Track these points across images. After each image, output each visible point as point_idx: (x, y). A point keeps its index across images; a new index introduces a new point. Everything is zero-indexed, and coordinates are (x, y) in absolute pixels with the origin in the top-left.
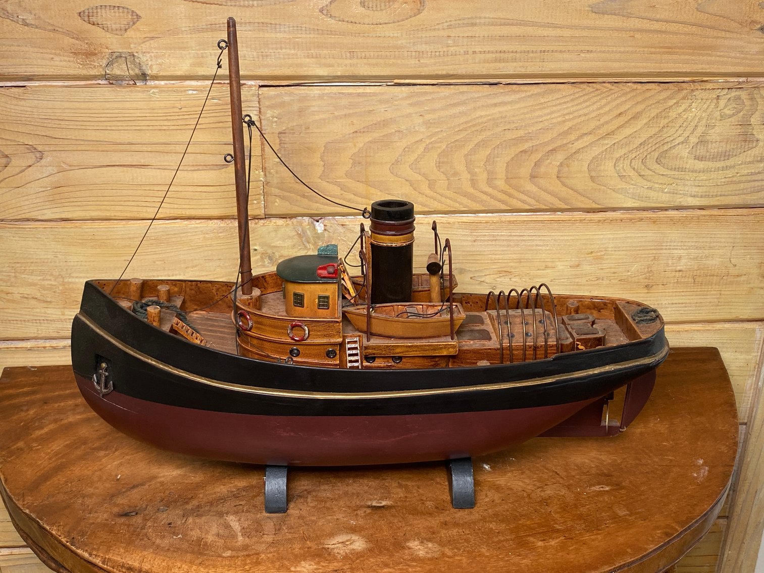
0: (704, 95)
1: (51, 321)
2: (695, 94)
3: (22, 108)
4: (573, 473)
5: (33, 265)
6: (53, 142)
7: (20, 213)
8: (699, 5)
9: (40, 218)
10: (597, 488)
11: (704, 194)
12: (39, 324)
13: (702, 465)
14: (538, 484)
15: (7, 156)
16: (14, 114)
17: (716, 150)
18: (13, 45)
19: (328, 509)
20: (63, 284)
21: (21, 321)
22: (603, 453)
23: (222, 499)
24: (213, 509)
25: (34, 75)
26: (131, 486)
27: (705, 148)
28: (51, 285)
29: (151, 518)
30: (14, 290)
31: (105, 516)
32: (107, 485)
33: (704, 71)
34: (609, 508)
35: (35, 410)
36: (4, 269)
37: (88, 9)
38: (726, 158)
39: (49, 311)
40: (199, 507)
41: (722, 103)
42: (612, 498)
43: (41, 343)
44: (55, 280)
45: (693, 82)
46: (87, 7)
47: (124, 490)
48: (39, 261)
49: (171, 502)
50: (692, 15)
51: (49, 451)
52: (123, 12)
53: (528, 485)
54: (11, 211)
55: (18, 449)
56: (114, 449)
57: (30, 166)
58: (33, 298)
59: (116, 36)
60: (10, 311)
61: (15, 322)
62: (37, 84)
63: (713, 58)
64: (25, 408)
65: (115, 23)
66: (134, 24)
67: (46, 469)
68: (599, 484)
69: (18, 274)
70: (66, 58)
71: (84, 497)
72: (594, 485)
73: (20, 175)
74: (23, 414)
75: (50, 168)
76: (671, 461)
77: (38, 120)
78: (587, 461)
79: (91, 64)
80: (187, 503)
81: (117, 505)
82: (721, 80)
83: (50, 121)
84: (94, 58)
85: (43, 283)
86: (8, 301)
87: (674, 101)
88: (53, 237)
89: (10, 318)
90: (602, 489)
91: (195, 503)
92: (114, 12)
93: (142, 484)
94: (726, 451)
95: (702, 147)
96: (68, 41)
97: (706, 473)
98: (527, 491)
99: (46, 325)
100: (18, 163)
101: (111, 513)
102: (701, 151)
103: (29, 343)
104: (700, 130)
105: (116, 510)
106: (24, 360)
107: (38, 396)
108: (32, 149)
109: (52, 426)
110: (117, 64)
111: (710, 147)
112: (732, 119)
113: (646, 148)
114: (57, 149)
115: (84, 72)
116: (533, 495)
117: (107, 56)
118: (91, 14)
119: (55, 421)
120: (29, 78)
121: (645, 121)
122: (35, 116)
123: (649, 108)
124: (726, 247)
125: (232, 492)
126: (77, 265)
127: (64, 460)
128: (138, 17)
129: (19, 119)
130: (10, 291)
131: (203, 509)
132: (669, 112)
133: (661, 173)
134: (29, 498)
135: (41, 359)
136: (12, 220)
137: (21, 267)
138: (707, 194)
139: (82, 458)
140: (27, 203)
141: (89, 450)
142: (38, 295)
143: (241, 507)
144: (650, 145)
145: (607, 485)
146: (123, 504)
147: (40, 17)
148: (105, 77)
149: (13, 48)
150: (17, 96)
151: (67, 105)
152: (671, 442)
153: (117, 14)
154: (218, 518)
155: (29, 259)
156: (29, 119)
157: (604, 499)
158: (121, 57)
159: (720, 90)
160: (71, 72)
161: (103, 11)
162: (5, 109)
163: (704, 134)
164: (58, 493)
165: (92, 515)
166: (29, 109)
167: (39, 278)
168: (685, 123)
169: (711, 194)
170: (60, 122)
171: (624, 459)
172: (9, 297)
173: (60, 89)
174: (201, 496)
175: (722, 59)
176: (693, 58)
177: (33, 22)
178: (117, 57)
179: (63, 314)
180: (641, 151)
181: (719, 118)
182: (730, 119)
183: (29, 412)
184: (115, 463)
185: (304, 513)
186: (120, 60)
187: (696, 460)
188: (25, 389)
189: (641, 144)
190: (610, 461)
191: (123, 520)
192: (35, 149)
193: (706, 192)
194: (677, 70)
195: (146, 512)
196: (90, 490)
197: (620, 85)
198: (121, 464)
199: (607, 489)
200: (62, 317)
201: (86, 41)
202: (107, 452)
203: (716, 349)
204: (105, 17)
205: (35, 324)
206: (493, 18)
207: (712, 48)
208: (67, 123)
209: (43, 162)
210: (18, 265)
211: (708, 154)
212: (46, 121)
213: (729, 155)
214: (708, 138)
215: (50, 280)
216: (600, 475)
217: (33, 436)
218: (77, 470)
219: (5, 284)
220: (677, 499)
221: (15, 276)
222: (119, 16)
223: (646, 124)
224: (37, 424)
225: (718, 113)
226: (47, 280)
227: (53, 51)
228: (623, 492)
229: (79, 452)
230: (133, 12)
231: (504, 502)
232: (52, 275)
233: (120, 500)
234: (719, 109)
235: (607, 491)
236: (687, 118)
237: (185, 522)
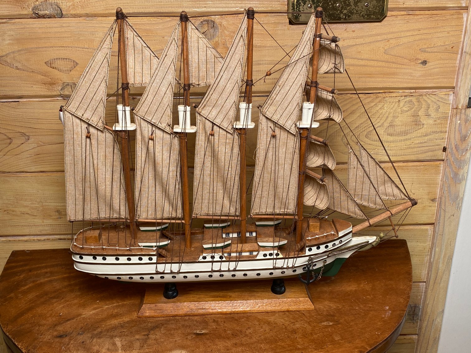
0: (391, 100)
1: (37, 226)
2: (385, 99)
3: (18, 113)
4: (313, 314)
5: (26, 196)
6: (34, 130)
7: (18, 168)
8: (385, 50)
9: (29, 171)
10: (325, 323)
12: (30, 228)
13: (388, 310)
14: (292, 321)
15: (10, 139)
16: (13, 116)
17: (399, 130)
18: (11, 80)
19: (171, 334)
20: (42, 206)
21: (21, 226)
22: (332, 302)
23: (115, 328)
24: (109, 334)
25: (23, 96)
26: (67, 319)
27: (393, 129)
28: (36, 206)
29: (74, 338)
30: (16, 209)
31: (49, 337)
32: (54, 319)
33: (391, 87)
34: (330, 335)
35: (24, 275)
36: (11, 198)
37: (50, 60)
38: (406, 134)
39: (36, 220)
40: (101, 332)
41: (402, 104)
42: (333, 329)
43: (32, 238)
44: (38, 204)
45: (385, 92)
46: (49, 59)
47: (62, 322)
48: (29, 194)
49: (87, 329)
50: (382, 56)
51: (27, 299)
52: (69, 61)
53: (287, 321)
54: (13, 167)
55: (10, 298)
56: (61, 298)
57: (23, 143)
58: (27, 213)
59: (66, 74)
60: (15, 220)
61: (18, 226)
62: (25, 100)
63: (395, 80)
64: (19, 274)
65: (65, 67)
66: (75, 67)
67: (23, 309)
68: (327, 321)
69: (18, 201)
70: (39, 86)
71: (40, 325)
72: (324, 322)
73: (18, 148)
74: (17, 277)
75: (33, 144)
76: (370, 307)
77: (26, 119)
78: (322, 307)
79: (53, 89)
80: (95, 330)
81: (56, 331)
82: (401, 91)
83: (32, 120)
84: (54, 86)
85: (32, 205)
86: (14, 215)
87: (374, 103)
88: (36, 181)
89: (15, 224)
90: (328, 324)
91: (99, 330)
92: (64, 61)
93: (73, 319)
94: (402, 302)
95: (391, 128)
96: (40, 77)
97: (389, 315)
98: (286, 325)
99: (34, 228)
100: (16, 142)
101: (53, 335)
102: (391, 130)
103: (26, 238)
104: (390, 119)
105: (55, 333)
106: (23, 247)
107: (27, 267)
108: (23, 134)
109: (31, 285)
110: (66, 89)
111: (396, 128)
112: (408, 113)
113: (359, 129)
114: (37, 134)
115: (49, 93)
116: (288, 328)
117: (61, 85)
118: (52, 63)
119: (33, 282)
120: (21, 97)
121: (358, 115)
122: (25, 117)
123: (360, 107)
124: (408, 183)
125: (121, 324)
126: (49, 196)
127: (34, 304)
128: (77, 64)
129: (16, 119)
130: (15, 210)
131: (103, 334)
132: (371, 110)
133: (369, 143)
134: (10, 326)
135: (33, 246)
136: (14, 172)
137: (20, 197)
138: (396, 154)
139: (43, 303)
140: (22, 163)
141: (48, 299)
142: (29, 212)
143: (124, 333)
144: (361, 128)
145: (331, 322)
146: (60, 330)
147: (24, 65)
148: (60, 96)
149: (11, 82)
150: (14, 107)
151: (41, 111)
152: (372, 296)
153: (66, 63)
154: (110, 339)
155: (24, 193)
156: (21, 119)
157: (328, 330)
158: (68, 85)
159: (400, 97)
160: (42, 93)
161: (58, 61)
162: (8, 114)
163: (392, 121)
164: (27, 324)
165: (42, 336)
166: (21, 113)
167: (30, 203)
168: (381, 116)
169: (398, 154)
170: (38, 120)
171: (344, 306)
172: (14, 213)
173: (37, 103)
174: (103, 326)
175: (400, 80)
176: (384, 79)
177: (21, 68)
178: (66, 85)
179: (43, 222)
180: (357, 131)
181: (400, 112)
182: (407, 113)
183: (20, 277)
184: (60, 306)
185: (158, 337)
186: (68, 87)
187: (385, 306)
188: (21, 263)
189: (356, 127)
190: (335, 307)
191: (57, 340)
192: (25, 134)
193: (395, 153)
194: (375, 87)
195: (72, 335)
196: (44, 322)
197: (343, 95)
198: (64, 307)
199: (331, 324)
200: (43, 224)
201: (50, 77)
202: (58, 300)
203: (405, 241)
204: (59, 64)
205: (28, 228)
206: (270, 61)
207: (394, 74)
208: (41, 120)
209: (29, 141)
210: (18, 196)
211: (395, 132)
212: (30, 120)
214: (395, 123)
215: (36, 204)
216: (328, 315)
217: (20, 290)
218: (39, 310)
219: (12, 206)
220: (370, 330)
221: (17, 202)
222: (67, 63)
223: (359, 116)
224: (23, 283)
225: (400, 110)
226: (34, 204)
227: (33, 83)
228: (340, 326)
229: (42, 300)
230: (74, 61)
231: (271, 331)
232: (36, 201)
233: (60, 328)
234: (400, 107)
235: (331, 325)
236: (382, 113)
237: (92, 341)
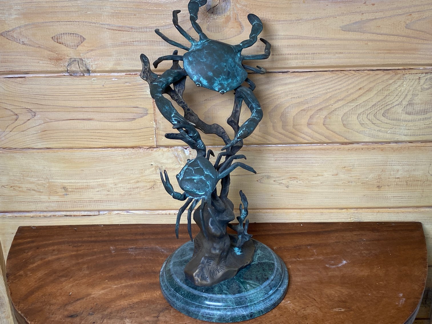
0: (411, 77)
1: (43, 202)
2: (405, 76)
3: (24, 89)
4: (324, 300)
5: (32, 172)
6: (41, 107)
7: (25, 145)
8: (407, 25)
9: (35, 147)
10: (337, 310)
11: (412, 134)
12: (36, 204)
13: (402, 297)
14: (303, 306)
15: (17, 115)
16: (20, 92)
17: (419, 109)
18: (18, 55)
19: (181, 317)
20: (49, 183)
21: (27, 202)
22: (344, 288)
23: (124, 309)
24: (119, 315)
25: (29, 71)
26: (76, 299)
27: (412, 107)
28: (42, 183)
29: (84, 319)
30: (23, 185)
31: (60, 317)
32: (64, 298)
33: (411, 63)
34: (342, 322)
35: (31, 252)
36: (17, 175)
37: (57, 35)
38: (425, 113)
39: (42, 197)
40: (111, 313)
41: (422, 81)
42: (345, 316)
43: (38, 214)
44: (44, 181)
45: (405, 69)
46: (56, 34)
47: (72, 301)
48: (35, 170)
49: (97, 309)
50: (403, 31)
51: (36, 277)
52: (76, 37)
53: (297, 306)
54: (20, 144)
55: (20, 275)
56: (70, 277)
57: (29, 120)
58: (33, 190)
59: (72, 50)
60: (21, 197)
61: (24, 202)
62: (31, 75)
63: (416, 56)
64: (26, 251)
65: (72, 43)
66: (82, 42)
67: (33, 288)
68: (339, 307)
69: (24, 177)
70: (45, 62)
71: (50, 305)
72: (335, 308)
73: (24, 124)
74: (25, 254)
75: (40, 121)
76: (383, 294)
77: (32, 95)
78: (333, 292)
79: (59, 65)
80: (105, 310)
81: (67, 310)
82: (421, 68)
83: (39, 96)
84: (61, 62)
85: (38, 182)
86: (20, 191)
87: (393, 81)
88: (42, 158)
89: (21, 201)
90: (340, 310)
91: (109, 310)
92: (71, 36)
93: (83, 298)
94: (417, 289)
95: (410, 107)
96: (46, 53)
97: (403, 303)
98: (296, 310)
99: (40, 204)
100: (22, 118)
101: (64, 315)
102: (410, 109)
103: (31, 214)
104: (409, 97)
105: (66, 313)
106: (29, 223)
107: (35, 244)
108: (30, 110)
109: (39, 262)
110: (73, 65)
111: (415, 106)
112: (429, 91)
113: (376, 108)
114: (43, 111)
115: (56, 69)
116: (299, 313)
117: (68, 60)
118: (58, 38)
119: (41, 259)
120: (27, 73)
121: (375, 92)
122: (31, 93)
123: (378, 85)
124: (426, 164)
125: (130, 305)
126: (56, 173)
127: (43, 283)
128: (84, 39)
129: (22, 95)
130: (21, 186)
131: (113, 315)
132: (390, 87)
133: (386, 122)
134: (22, 304)
135: (39, 222)
136: (20, 149)
137: (26, 173)
138: (414, 134)
139: (53, 282)
140: (28, 139)
141: (57, 277)
142: (36, 188)
143: (134, 314)
144: (378, 106)
145: (343, 308)
146: (71, 310)
147: (31, 40)
148: (67, 71)
149: (17, 57)
150: (21, 83)
151: (47, 87)
152: (385, 282)
153: (72, 38)
154: (120, 320)
155: (30, 169)
156: (27, 95)
157: (340, 317)
158: (75, 61)
159: (420, 74)
160: (49, 69)
161: (65, 36)
162: (14, 90)
163: (411, 100)
164: (38, 302)
165: (53, 316)
166: (27, 89)
167: (36, 179)
168: (400, 93)
169: (416, 134)
170: (44, 96)
171: (356, 292)
172: (21, 189)
173: (44, 79)
174: (113, 306)
175: (422, 56)
176: (404, 55)
177: (28, 43)
178: (73, 61)
179: (49, 199)
180: (373, 109)
181: (420, 90)
182: (427, 91)
183: (28, 254)
184: (70, 285)
185: (167, 319)
186: (75, 62)
187: (398, 293)
188: (29, 240)
189: (373, 106)
190: (347, 293)
191: (69, 319)
192: (31, 111)
193: (413, 133)
194: (394, 63)
195: (82, 315)
196: (54, 301)
197: (360, 72)
198: (73, 286)
199: (343, 310)
200: (49, 200)
201: (56, 53)
202: (66, 279)
203: (420, 223)
204: (66, 39)
205: (35, 204)
206: (283, 35)
207: (415, 49)
208: (48, 97)
209: (36, 118)
210: (24, 172)
211: (414, 111)
212: (37, 96)
213: (427, 112)
214: (414, 101)
215: (42, 180)
216: (340, 301)
217: (28, 268)
218: (49, 289)
219: (18, 182)
220: (383, 318)
221: (23, 178)
222: (74, 39)
223: (376, 94)
224: (31, 261)
225: (420, 87)
226: (40, 180)
227: (39, 58)
228: (352, 312)
229: (51, 278)
230: (81, 36)
231: (281, 316)
232: (42, 178)
233: (70, 308)
234: (420, 85)
235: (342, 312)
236: (401, 91)
237: (102, 322)
